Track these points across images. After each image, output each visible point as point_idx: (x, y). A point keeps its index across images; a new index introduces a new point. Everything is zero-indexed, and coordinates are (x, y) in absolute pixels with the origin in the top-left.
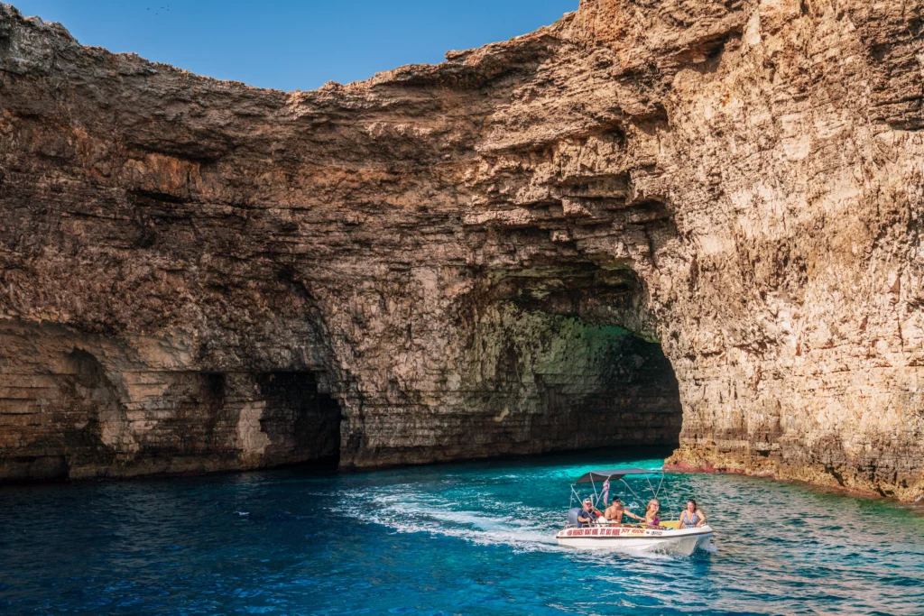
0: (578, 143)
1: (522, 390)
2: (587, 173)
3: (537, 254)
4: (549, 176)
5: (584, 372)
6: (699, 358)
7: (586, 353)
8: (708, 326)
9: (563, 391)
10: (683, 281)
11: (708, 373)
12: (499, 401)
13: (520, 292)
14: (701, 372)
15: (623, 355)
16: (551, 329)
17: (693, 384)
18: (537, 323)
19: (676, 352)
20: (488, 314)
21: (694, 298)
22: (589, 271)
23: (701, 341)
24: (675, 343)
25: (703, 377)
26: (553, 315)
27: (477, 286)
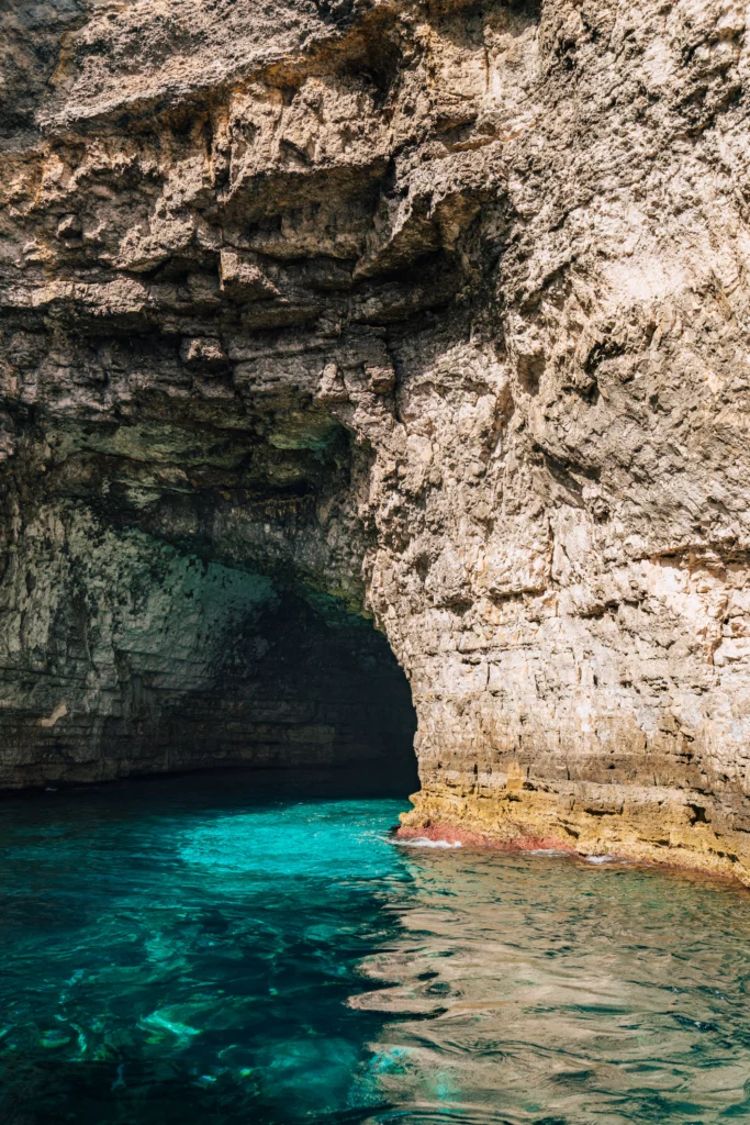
0: (277, 96)
1: (92, 675)
2: (293, 167)
3: (151, 391)
4: (199, 186)
5: (189, 656)
6: (482, 605)
7: (196, 625)
8: (517, 535)
9: (154, 684)
10: (466, 439)
11: (503, 635)
12: (50, 691)
13: (106, 486)
14: (482, 635)
15: (244, 636)
16: (150, 571)
17: (455, 660)
18: (129, 557)
19: (410, 601)
20: (42, 522)
21: (489, 476)
22: (244, 445)
23: (495, 567)
24: (415, 581)
25: (485, 644)
26: (159, 544)
27: (21, 453)
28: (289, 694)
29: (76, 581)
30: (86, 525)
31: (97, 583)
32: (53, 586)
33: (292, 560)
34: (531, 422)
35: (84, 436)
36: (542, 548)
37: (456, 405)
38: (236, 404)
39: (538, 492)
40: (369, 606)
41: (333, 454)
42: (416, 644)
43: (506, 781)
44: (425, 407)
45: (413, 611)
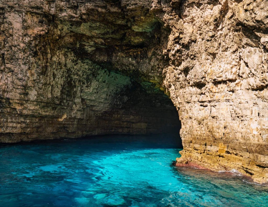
1: (74, 106)
3: (93, 10)
5: (104, 101)
6: (210, 85)
7: (106, 91)
8: (226, 59)
9: (93, 109)
10: (207, 23)
11: (217, 96)
12: (61, 110)
13: (78, 45)
14: (209, 96)
15: (120, 95)
16: (92, 74)
17: (198, 105)
18: (86, 69)
19: (180, 84)
20: (58, 56)
21: (216, 37)
22: (124, 30)
23: (216, 71)
24: (183, 77)
25: (210, 99)
26: (95, 65)
27: (50, 32)
28: (134, 113)
29: (69, 76)
30: (72, 58)
31: (76, 77)
32: (62, 77)
33: (138, 70)
34: (237, 14)
35: (71, 27)
36: (236, 64)
37: (204, 10)
38: (122, 15)
39: (236, 43)
40: (164, 86)
41: (154, 33)
42: (182, 99)
43: (218, 149)
44: (191, 12)
45: (181, 87)
